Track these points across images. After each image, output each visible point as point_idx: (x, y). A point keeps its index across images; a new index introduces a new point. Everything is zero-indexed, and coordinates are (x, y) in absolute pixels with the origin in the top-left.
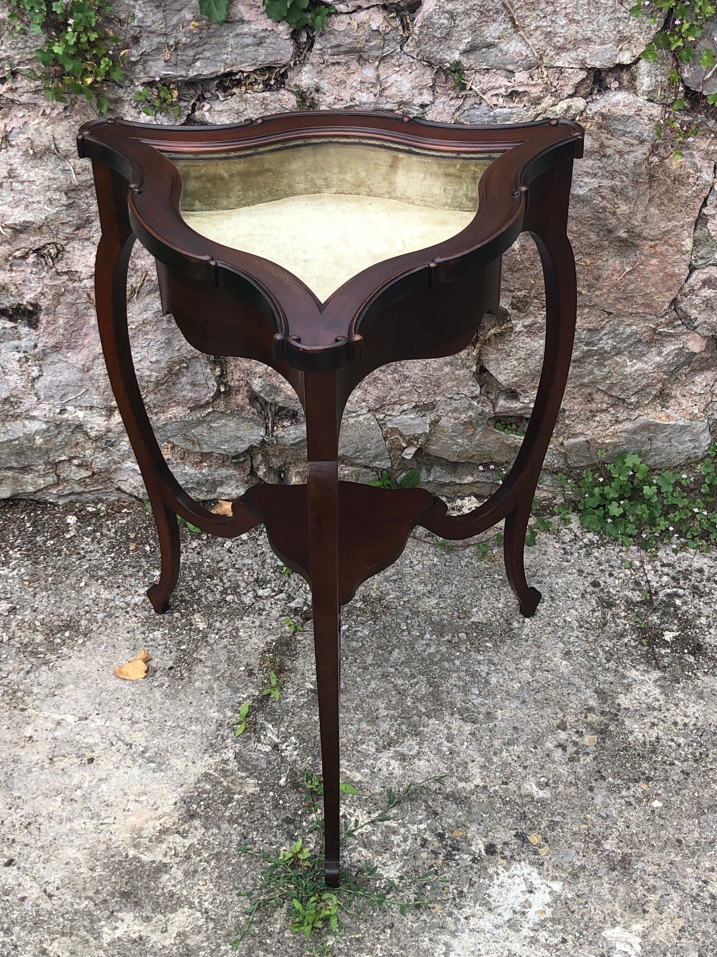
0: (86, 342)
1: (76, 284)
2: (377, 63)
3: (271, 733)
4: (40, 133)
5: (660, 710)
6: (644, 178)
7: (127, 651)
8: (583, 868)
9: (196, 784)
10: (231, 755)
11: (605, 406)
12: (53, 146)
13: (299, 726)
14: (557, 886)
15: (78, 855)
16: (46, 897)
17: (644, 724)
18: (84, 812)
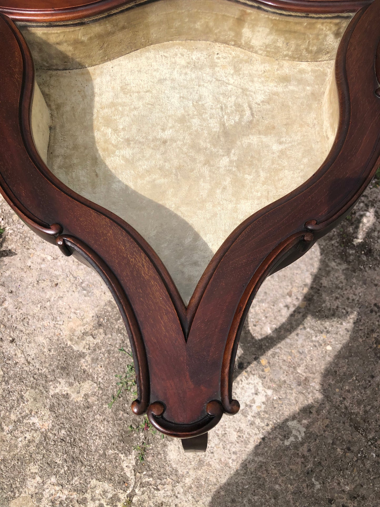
5: (342, 289)
8: (285, 382)
9: (104, 306)
14: (270, 392)
16: (27, 363)
17: (332, 297)
18: (49, 316)
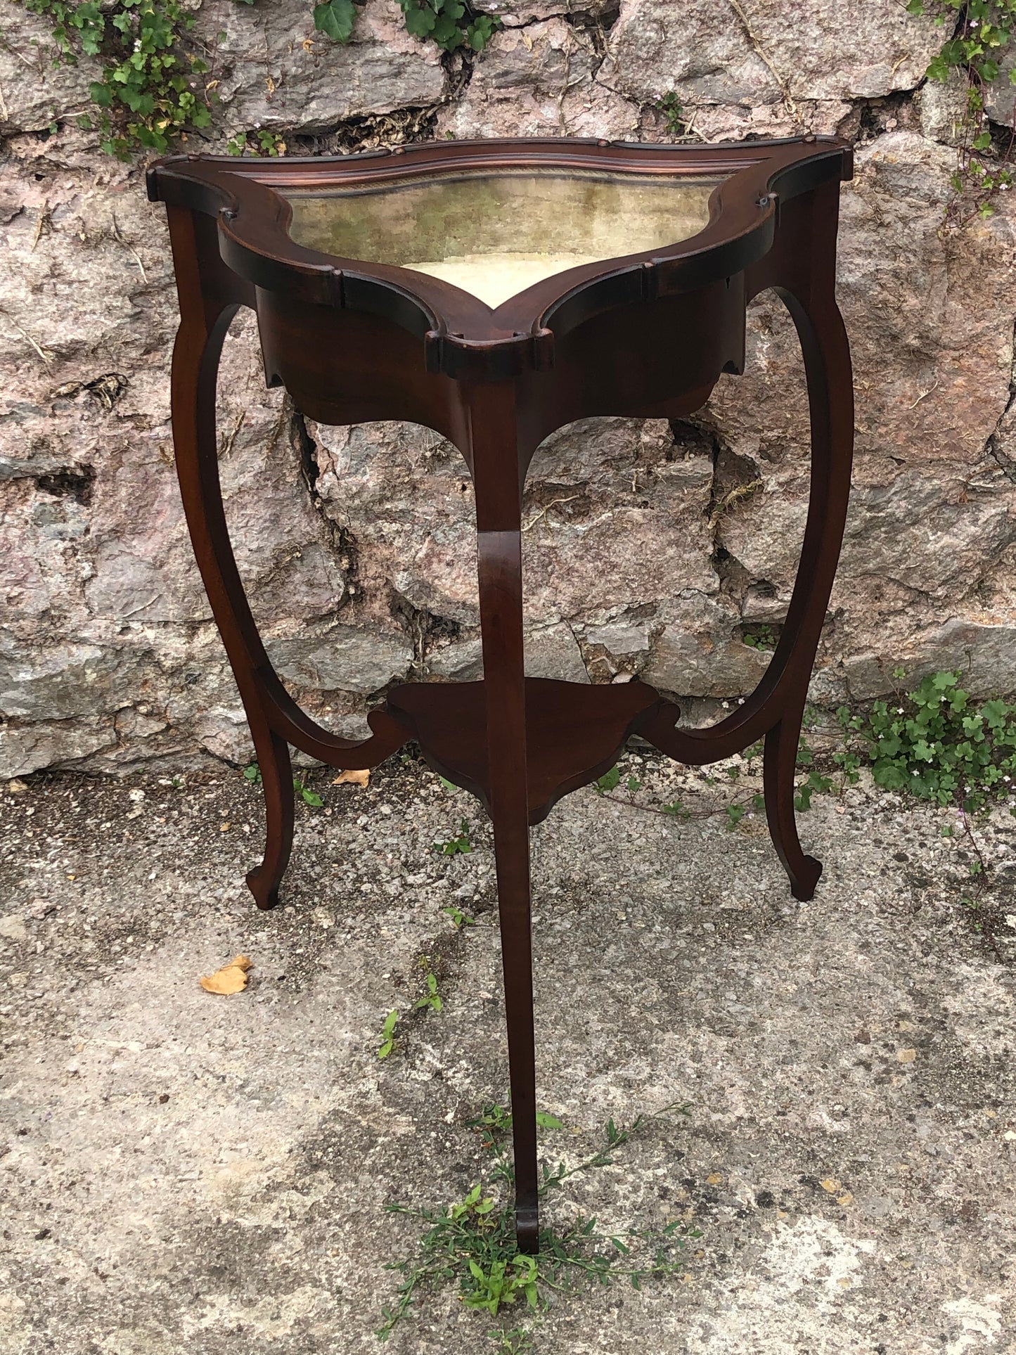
0: (159, 522)
1: (144, 434)
2: (560, 98)
3: (431, 1057)
4: (95, 211)
5: (1007, 1015)
6: (939, 257)
7: (217, 958)
8: (906, 1222)
9: (320, 1124)
10: (371, 1086)
11: (900, 604)
12: (113, 228)
13: (472, 1046)
14: (868, 1246)
15: (147, 1222)
16: (96, 1278)
17: (985, 1033)
18: (154, 1166)
